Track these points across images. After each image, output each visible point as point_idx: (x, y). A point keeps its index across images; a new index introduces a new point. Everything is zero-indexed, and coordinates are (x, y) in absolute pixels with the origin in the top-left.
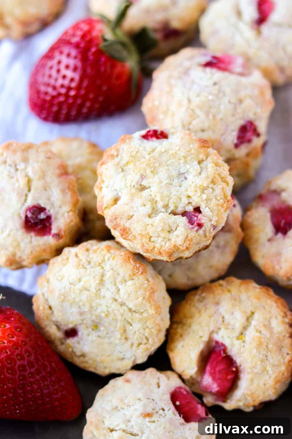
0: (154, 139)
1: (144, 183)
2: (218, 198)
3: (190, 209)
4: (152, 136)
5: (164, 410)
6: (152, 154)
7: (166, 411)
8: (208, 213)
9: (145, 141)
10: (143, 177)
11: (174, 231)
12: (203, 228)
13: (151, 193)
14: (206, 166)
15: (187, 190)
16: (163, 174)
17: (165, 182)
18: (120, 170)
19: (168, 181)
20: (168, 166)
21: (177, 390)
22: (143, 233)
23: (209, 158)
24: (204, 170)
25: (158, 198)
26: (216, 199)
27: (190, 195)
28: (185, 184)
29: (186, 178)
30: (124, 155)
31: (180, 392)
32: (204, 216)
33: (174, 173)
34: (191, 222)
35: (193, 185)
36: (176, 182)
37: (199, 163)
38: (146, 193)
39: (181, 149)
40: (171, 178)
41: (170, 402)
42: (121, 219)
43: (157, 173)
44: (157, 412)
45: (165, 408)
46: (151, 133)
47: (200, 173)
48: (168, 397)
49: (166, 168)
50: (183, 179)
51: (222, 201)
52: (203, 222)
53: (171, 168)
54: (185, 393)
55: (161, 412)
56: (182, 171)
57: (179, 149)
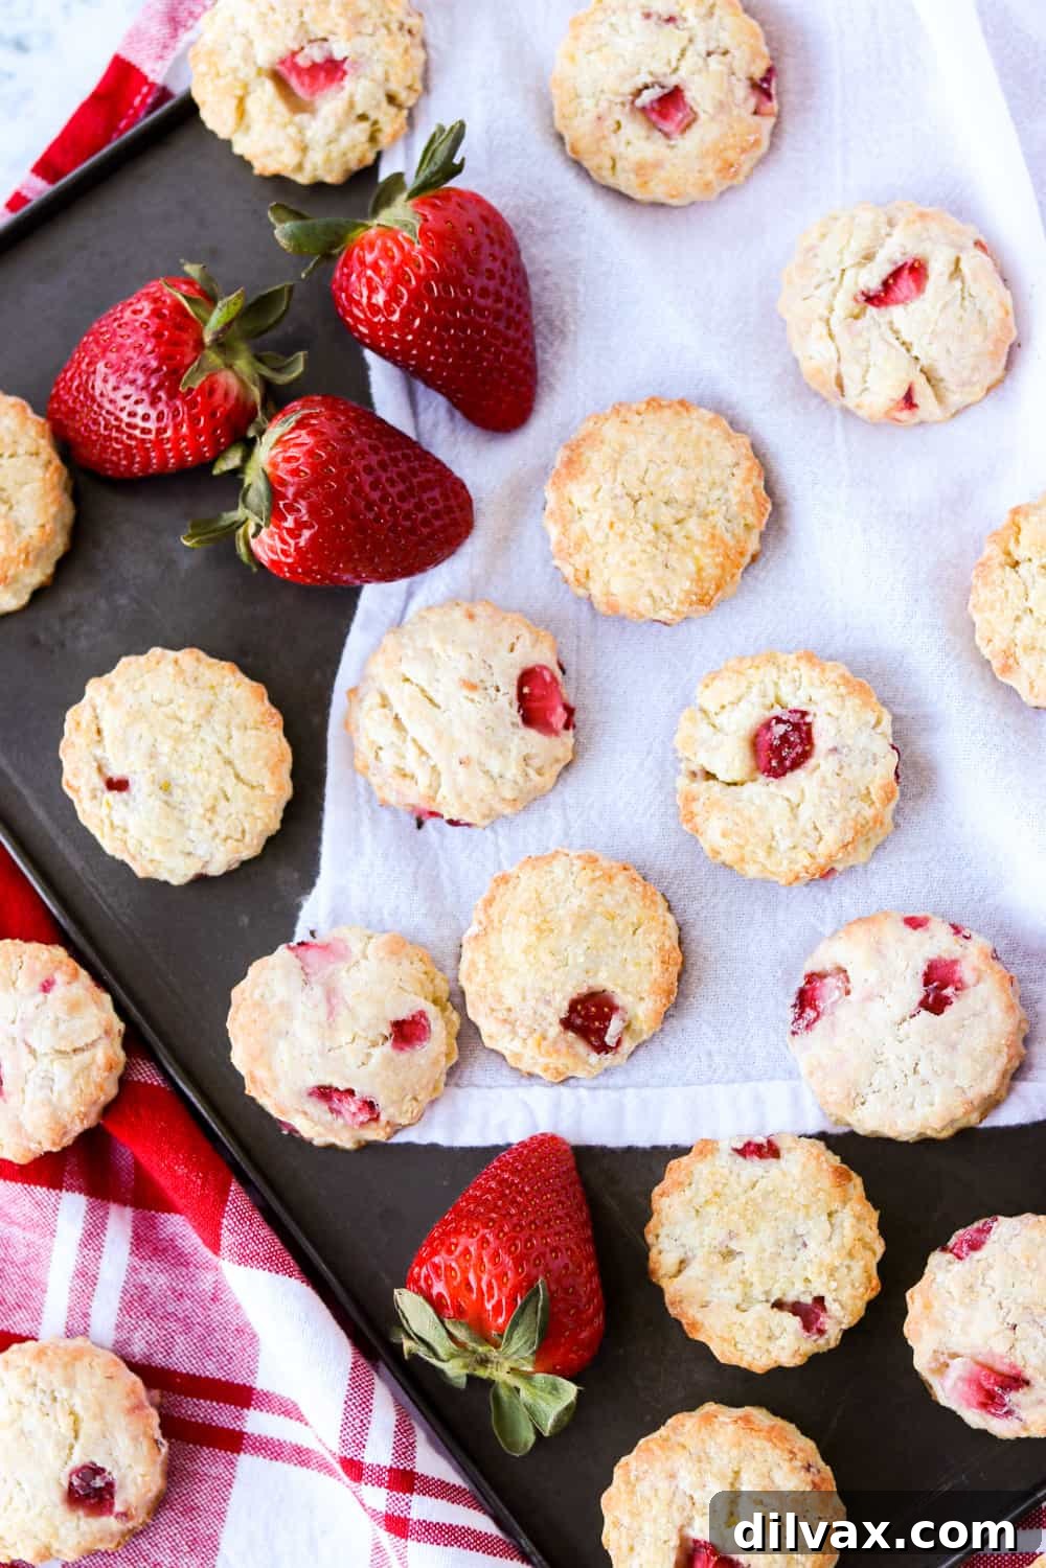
0: (756, 1158)
1: (734, 1245)
2: (857, 1285)
3: (808, 1300)
4: (752, 1153)
5: (498, 690)
6: (752, 1193)
7: (500, 694)
8: (837, 1314)
9: (740, 1159)
10: (731, 1235)
11: (777, 1338)
12: (826, 1336)
13: (746, 1268)
14: (842, 1222)
15: (805, 1269)
16: (766, 1235)
17: (769, 1250)
18: (694, 1213)
19: (773, 1250)
20: (776, 1219)
21: (538, 670)
22: (726, 1336)
23: (848, 1207)
24: (837, 1231)
25: (755, 1279)
26: (853, 1286)
27: (810, 1277)
28: (803, 1255)
29: (805, 1245)
30: (702, 1186)
31: (541, 674)
32: (829, 1317)
33: (787, 1236)
34: (807, 1327)
35: (816, 1260)
36: (787, 1252)
37: (830, 1215)
38: (735, 1265)
39: (803, 1189)
40: (779, 1244)
41: (515, 683)
42: (691, 1304)
43: (757, 1232)
44: (486, 689)
45: (501, 688)
46: (752, 1148)
47: (830, 1239)
48: (516, 673)
49: (773, 1223)
50: (799, 1246)
51: (862, 1290)
52: (827, 1327)
53: (781, 1226)
54: (548, 678)
55: (492, 691)
56: (800, 1231)
57: (798, 1190)
